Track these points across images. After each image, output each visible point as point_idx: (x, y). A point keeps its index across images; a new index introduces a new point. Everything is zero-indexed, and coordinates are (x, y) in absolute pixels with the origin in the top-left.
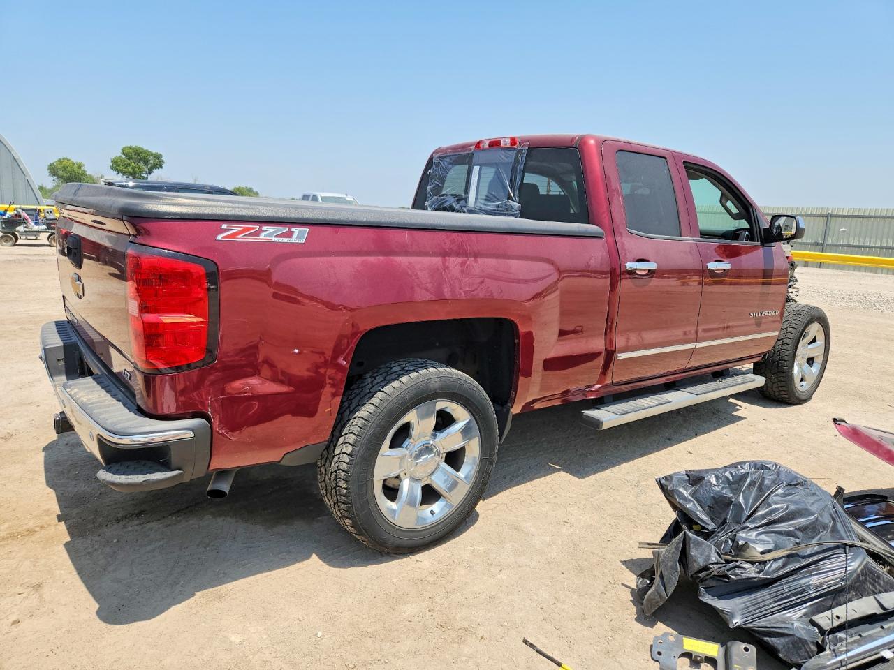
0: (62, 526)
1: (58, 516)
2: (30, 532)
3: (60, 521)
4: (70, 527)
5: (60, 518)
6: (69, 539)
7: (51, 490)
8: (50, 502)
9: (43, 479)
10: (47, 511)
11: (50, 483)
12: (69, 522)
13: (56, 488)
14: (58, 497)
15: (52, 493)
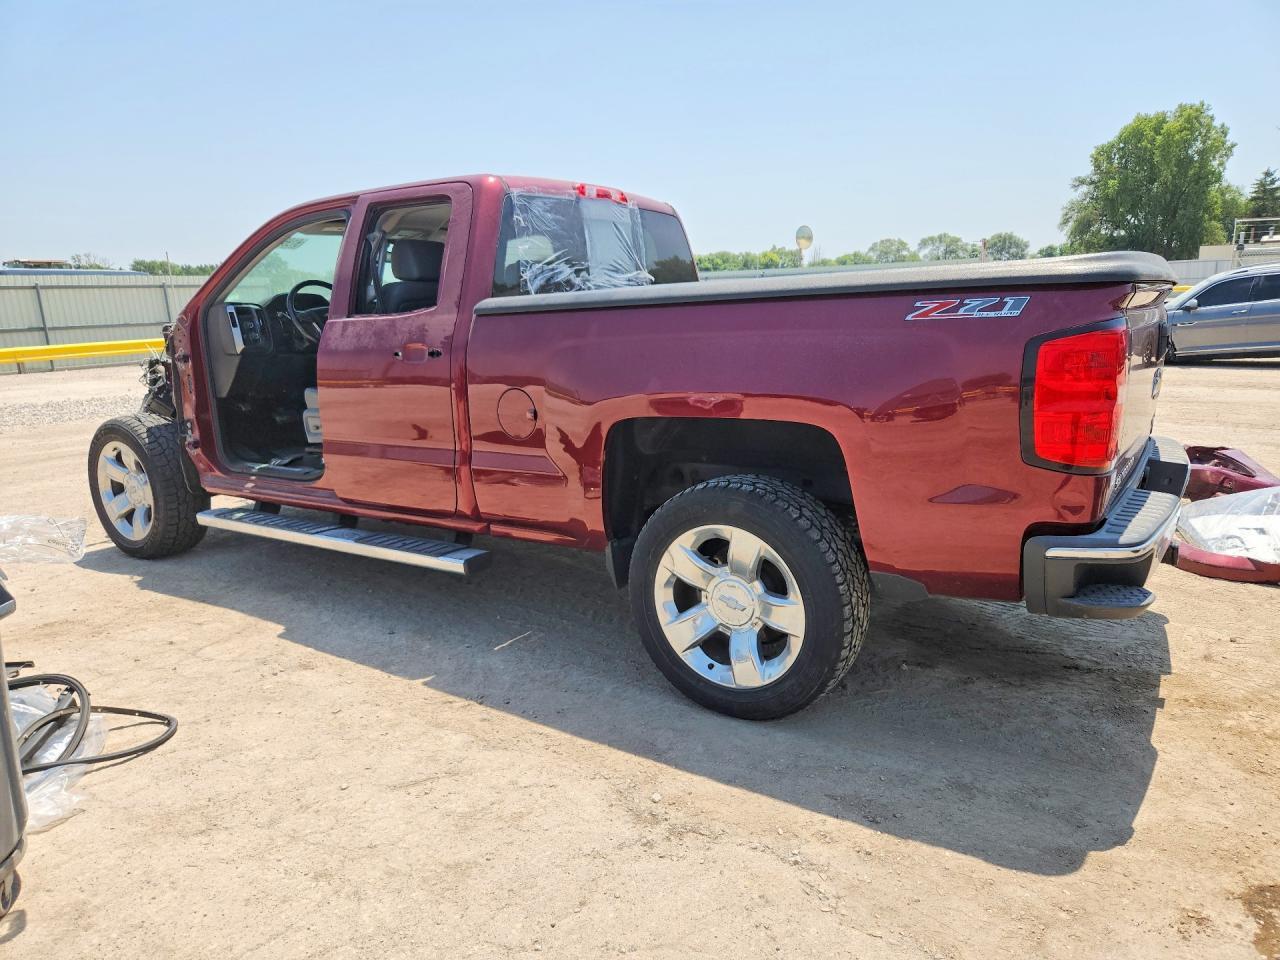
0: (1162, 693)
1: (1162, 707)
2: (1202, 703)
3: (1162, 701)
4: (1156, 686)
5: (1161, 703)
6: (1163, 677)
7: (1155, 745)
8: (1165, 731)
9: (1159, 767)
10: (1173, 717)
11: (1152, 755)
12: (1152, 694)
13: (1147, 745)
14: (1150, 731)
15: (1155, 741)
